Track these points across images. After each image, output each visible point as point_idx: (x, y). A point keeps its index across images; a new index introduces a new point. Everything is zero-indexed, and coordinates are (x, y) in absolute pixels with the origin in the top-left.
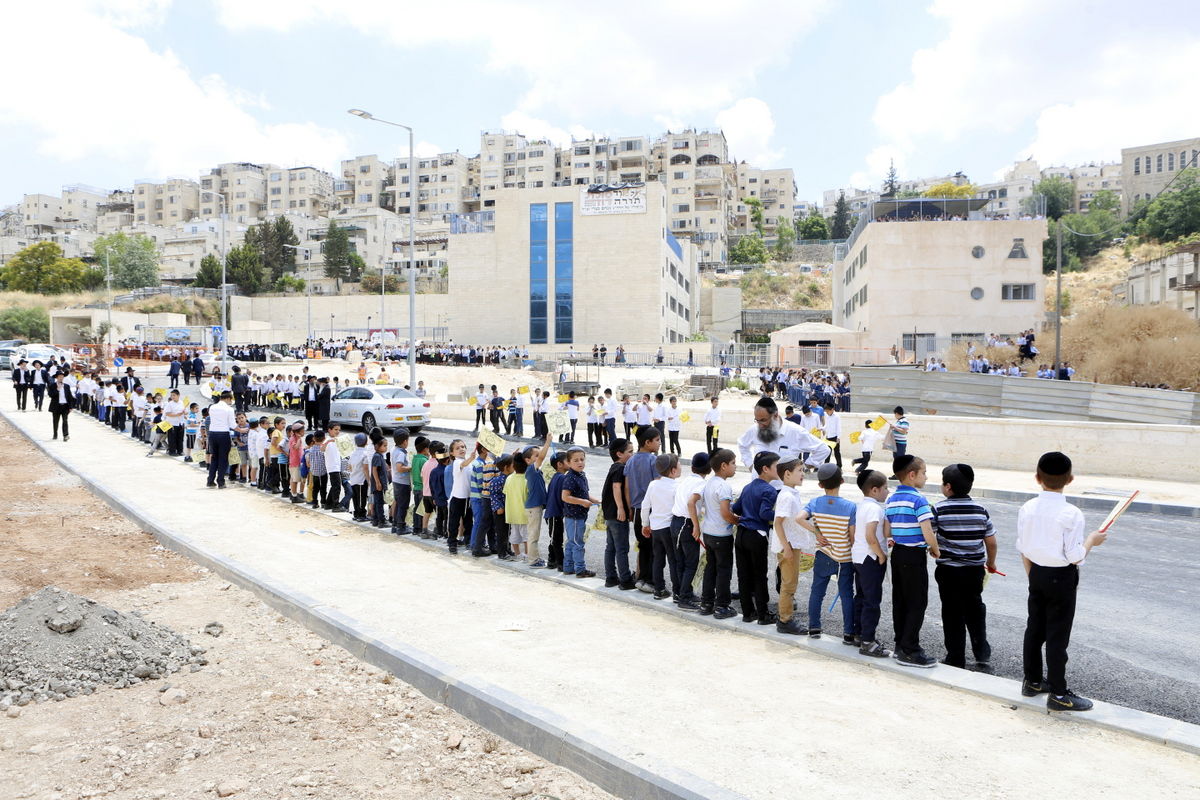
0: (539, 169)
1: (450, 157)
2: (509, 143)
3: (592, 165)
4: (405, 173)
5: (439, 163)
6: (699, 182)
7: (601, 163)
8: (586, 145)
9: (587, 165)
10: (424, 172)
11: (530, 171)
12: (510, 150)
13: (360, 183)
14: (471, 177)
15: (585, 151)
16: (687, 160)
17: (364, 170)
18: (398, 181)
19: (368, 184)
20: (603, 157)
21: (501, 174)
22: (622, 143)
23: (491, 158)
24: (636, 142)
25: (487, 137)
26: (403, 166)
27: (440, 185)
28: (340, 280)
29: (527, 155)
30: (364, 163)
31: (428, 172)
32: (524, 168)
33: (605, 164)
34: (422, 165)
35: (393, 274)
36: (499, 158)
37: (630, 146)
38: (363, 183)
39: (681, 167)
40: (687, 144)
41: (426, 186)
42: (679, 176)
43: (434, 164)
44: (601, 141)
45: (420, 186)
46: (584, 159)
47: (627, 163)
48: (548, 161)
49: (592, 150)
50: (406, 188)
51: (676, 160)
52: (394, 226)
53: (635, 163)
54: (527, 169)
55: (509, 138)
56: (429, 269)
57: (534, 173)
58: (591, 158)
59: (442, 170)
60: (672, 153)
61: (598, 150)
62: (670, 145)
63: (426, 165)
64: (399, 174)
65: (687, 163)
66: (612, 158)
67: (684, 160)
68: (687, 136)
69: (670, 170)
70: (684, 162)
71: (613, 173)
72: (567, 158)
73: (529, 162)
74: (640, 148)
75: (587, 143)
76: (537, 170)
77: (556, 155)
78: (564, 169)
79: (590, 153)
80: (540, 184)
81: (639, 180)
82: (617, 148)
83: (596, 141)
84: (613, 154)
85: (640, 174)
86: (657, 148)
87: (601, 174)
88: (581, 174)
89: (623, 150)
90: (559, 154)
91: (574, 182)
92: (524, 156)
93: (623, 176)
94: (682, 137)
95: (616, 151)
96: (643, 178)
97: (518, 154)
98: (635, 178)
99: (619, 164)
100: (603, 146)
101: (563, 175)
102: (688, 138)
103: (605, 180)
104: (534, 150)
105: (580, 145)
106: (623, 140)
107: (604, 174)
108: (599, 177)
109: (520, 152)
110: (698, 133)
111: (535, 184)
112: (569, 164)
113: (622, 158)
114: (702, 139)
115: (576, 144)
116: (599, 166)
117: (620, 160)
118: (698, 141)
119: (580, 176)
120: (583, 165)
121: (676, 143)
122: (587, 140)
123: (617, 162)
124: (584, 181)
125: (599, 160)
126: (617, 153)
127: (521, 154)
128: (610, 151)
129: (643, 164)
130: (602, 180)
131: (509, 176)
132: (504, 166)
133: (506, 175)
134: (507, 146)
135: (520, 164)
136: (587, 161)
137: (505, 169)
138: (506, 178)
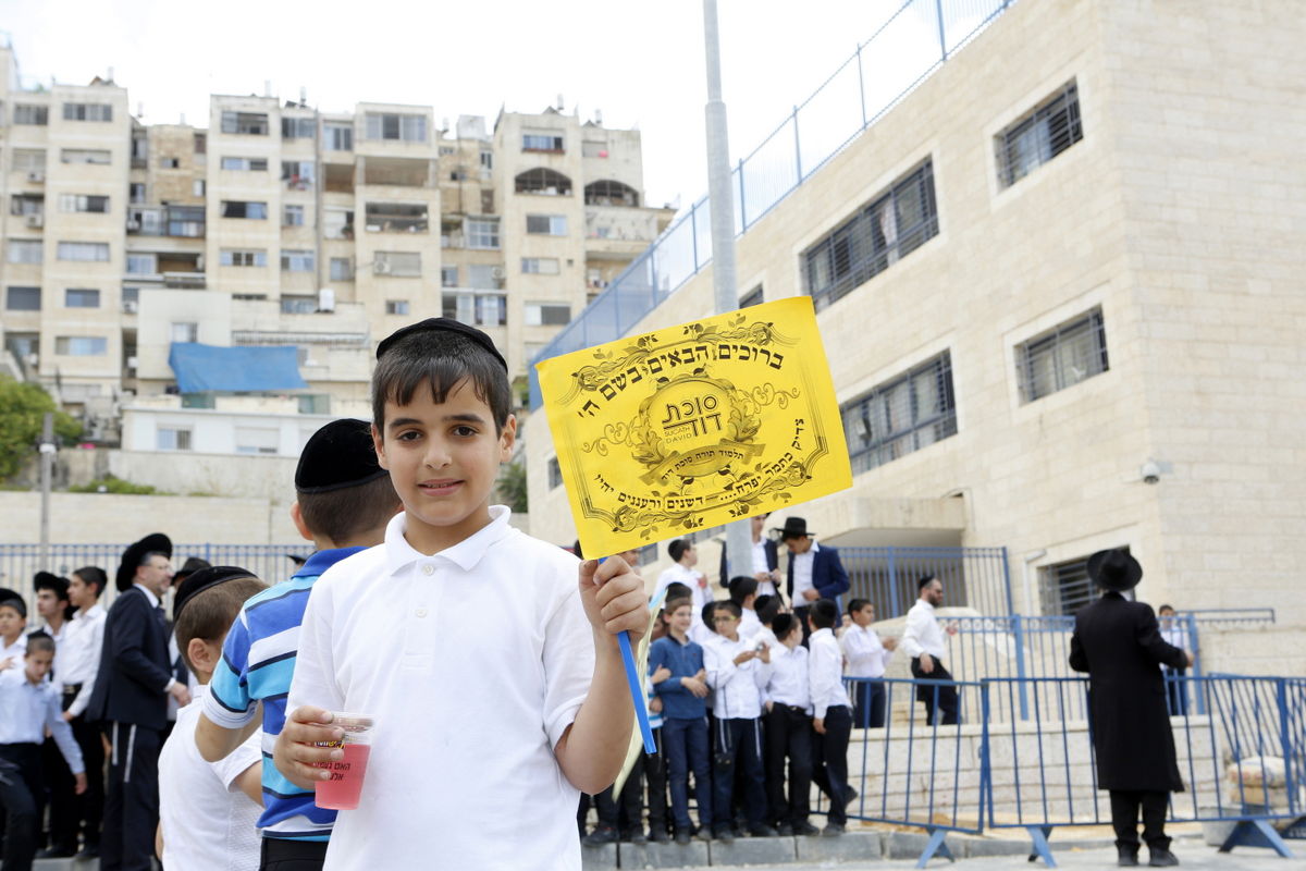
0: (96, 157)
3: (275, 170)
6: (598, 246)
7: (296, 166)
8: (255, 108)
9: (259, 165)
11: (63, 161)
15: (252, 125)
16: (563, 185)
20: (302, 152)
22: (370, 115)
24: (408, 118)
29: (55, 115)
32: (41, 156)
33: (308, 171)
37: (392, 127)
39: (545, 202)
40: (558, 142)
42: (537, 225)
44: (290, 104)
46: (250, 146)
47: (380, 174)
48: (116, 139)
49: (275, 125)
51: (529, 182)
53: (412, 173)
54: (53, 156)
57: (78, 166)
58: (269, 146)
60: (515, 161)
61: (288, 129)
62: (514, 138)
65: (561, 192)
66: (332, 156)
67: (550, 184)
68: (557, 123)
69: (515, 208)
70: (552, 191)
71: (333, 200)
72: (170, 146)
73: (63, 134)
74: (422, 138)
75: (255, 102)
76: (90, 161)
77: (134, 131)
78: (157, 177)
79: (267, 134)
80: (97, 205)
81: (422, 226)
82: (348, 134)
83: (283, 104)
84: (337, 146)
85: (424, 209)
86: (446, 151)
87: (296, 198)
88: (242, 187)
89: (371, 137)
90: (144, 131)
91: (214, 210)
92: (41, 117)
93: (373, 210)
94: (544, 123)
95: (344, 138)
96: (434, 219)
97: (18, 108)
98: (408, 218)
99: (359, 176)
100: (302, 120)
101: (155, 194)
102: (561, 130)
103: (309, 217)
104: (79, 100)
105: (237, 107)
106: (370, 109)
107: (305, 199)
108: (289, 207)
109: (25, 100)
110: (583, 121)
111: (83, 202)
112: (175, 164)
113: (368, 159)
114: (593, 138)
115: (225, 102)
116: (291, 173)
117: (361, 165)
118: (586, 142)
119: (237, 194)
120: (246, 164)
121: (527, 138)
122: (253, 95)
123: (351, 169)
124: (251, 211)
125: (291, 158)
126: (349, 146)
127: (29, 108)
128: (327, 137)
129: (431, 181)
130: (300, 217)
135: (24, 137)
136: (258, 154)
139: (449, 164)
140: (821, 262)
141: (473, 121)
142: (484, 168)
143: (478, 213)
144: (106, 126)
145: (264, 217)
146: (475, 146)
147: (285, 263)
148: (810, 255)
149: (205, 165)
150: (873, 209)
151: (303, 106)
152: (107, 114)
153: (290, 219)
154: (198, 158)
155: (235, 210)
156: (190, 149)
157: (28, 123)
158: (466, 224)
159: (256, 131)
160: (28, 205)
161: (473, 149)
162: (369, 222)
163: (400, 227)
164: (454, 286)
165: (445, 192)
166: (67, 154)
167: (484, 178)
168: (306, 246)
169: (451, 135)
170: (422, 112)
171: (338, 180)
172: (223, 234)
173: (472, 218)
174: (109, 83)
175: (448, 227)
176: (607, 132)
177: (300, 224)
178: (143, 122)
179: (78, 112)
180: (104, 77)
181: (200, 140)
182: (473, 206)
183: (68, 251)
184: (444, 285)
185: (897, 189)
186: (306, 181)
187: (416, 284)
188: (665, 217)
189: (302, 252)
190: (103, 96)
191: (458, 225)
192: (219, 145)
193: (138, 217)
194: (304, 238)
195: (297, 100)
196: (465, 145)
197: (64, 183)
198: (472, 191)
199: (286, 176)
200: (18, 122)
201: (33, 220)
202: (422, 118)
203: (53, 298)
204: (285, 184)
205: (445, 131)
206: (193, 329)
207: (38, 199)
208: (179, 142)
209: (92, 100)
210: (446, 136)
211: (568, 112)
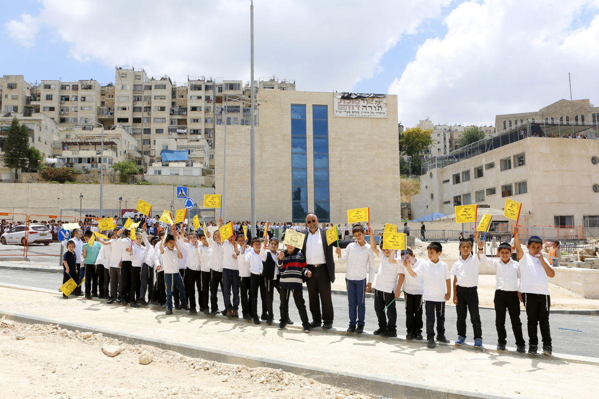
0: (163, 98)
1: (89, 83)
2: (137, 77)
3: (203, 98)
4: (49, 92)
5: (79, 87)
7: (209, 97)
8: (199, 83)
9: (199, 98)
10: (65, 93)
11: (155, 99)
12: (138, 82)
13: (6, 96)
14: (103, 100)
15: (199, 88)
17: (11, 87)
18: (43, 97)
19: (15, 98)
20: (210, 93)
21: (131, 99)
22: (226, 84)
23: (123, 87)
24: (235, 84)
25: (120, 71)
26: (48, 87)
27: (80, 104)
28: (20, 170)
29: (153, 87)
30: (10, 81)
31: (69, 93)
32: (150, 97)
33: (212, 98)
34: (63, 87)
35: (65, 167)
36: (129, 87)
37: (231, 86)
38: (10, 97)
41: (67, 104)
43: (75, 88)
44: (208, 81)
45: (61, 103)
46: (198, 93)
48: (167, 93)
49: (203, 87)
50: (50, 104)
52: (52, 130)
54: (153, 97)
55: (137, 74)
56: (99, 165)
57: (158, 100)
58: (202, 93)
59: (81, 93)
61: (207, 88)
63: (67, 88)
64: (44, 93)
66: (217, 94)
71: (217, 105)
72: (181, 92)
73: (155, 92)
74: (239, 89)
75: (199, 82)
76: (161, 99)
77: (172, 89)
78: (178, 100)
79: (201, 90)
80: (163, 109)
81: (238, 111)
82: (221, 88)
83: (206, 81)
84: (219, 92)
85: (239, 107)
86: (247, 90)
87: (209, 105)
88: (195, 103)
89: (226, 89)
90: (175, 89)
91: (189, 109)
92: (150, 88)
94: (270, 82)
96: (241, 109)
97: (145, 86)
98: (235, 109)
99: (223, 99)
100: (210, 85)
101: (178, 104)
102: (274, 85)
103: (212, 109)
104: (159, 84)
105: (194, 83)
106: (226, 82)
107: (211, 105)
108: (207, 107)
109: (147, 84)
110: (279, 83)
111: (159, 108)
112: (182, 97)
114: (282, 86)
115: (191, 82)
116: (208, 99)
117: (224, 96)
119: (194, 105)
120: (196, 98)
121: (265, 88)
122: (199, 80)
123: (222, 97)
124: (198, 109)
125: (208, 95)
126: (221, 91)
127: (148, 86)
128: (217, 89)
130: (210, 109)
131: (137, 102)
132: (134, 93)
133: (135, 101)
134: (136, 79)
135: (146, 93)
136: (199, 95)
137: (134, 96)
138: (135, 103)
139: (248, 94)
144: (165, 89)
145: (201, 110)
147: (206, 121)
149: (188, 97)
151: (211, 82)
152: (165, 87)
153: (207, 110)
154: (186, 95)
155: (194, 109)
156: (184, 93)
157: (147, 90)
160: (148, 109)
163: (233, 111)
166: (156, 97)
168: (211, 117)
169: (250, 86)
170: (240, 82)
172: (191, 115)
174: (166, 79)
175: (245, 111)
176: (286, 84)
177: (210, 111)
178: (175, 87)
179: (157, 87)
180: (164, 78)
181: (186, 91)
183: (156, 120)
186: (211, 100)
189: (210, 118)
190: (164, 82)
192: (190, 93)
193: (173, 110)
194: (211, 115)
197: (155, 104)
200: (145, 89)
201: (149, 113)
202: (239, 84)
203: (153, 131)
204: (206, 101)
206: (167, 147)
207: (150, 107)
208: (182, 90)
209: (161, 84)
210: (248, 86)
211: (276, 80)
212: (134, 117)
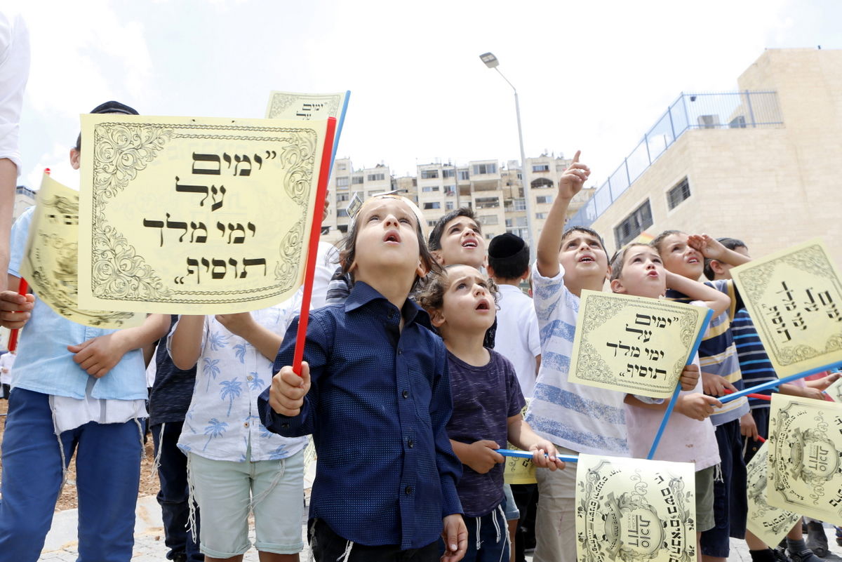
3: (442, 190)
7: (449, 188)
8: (433, 168)
9: (436, 189)
12: (343, 174)
15: (433, 175)
16: (550, 184)
20: (451, 182)
22: (475, 167)
24: (489, 166)
29: (365, 179)
32: (362, 194)
33: (454, 189)
37: (483, 169)
39: (543, 191)
40: (547, 168)
42: (541, 200)
44: (445, 165)
46: (432, 182)
47: (479, 188)
48: (386, 184)
49: (440, 174)
51: (536, 184)
53: (491, 186)
54: (366, 194)
55: (341, 162)
58: (439, 182)
60: (531, 177)
61: (445, 174)
62: (529, 169)
65: (549, 186)
66: (462, 182)
67: (545, 184)
68: (545, 160)
69: (532, 194)
70: (546, 186)
71: (463, 198)
72: (405, 185)
73: (368, 185)
74: (494, 172)
75: (433, 166)
77: (392, 181)
79: (438, 177)
81: (497, 205)
82: (467, 173)
83: (443, 165)
84: (463, 178)
85: (497, 199)
86: (503, 175)
87: (450, 199)
88: (430, 198)
89: (476, 173)
90: (395, 180)
92: (361, 181)
93: (478, 201)
94: (541, 161)
95: (466, 175)
96: (501, 202)
97: (353, 178)
98: (492, 202)
99: (472, 189)
100: (450, 171)
102: (547, 163)
104: (373, 173)
105: (426, 169)
106: (475, 163)
107: (453, 199)
108: (448, 203)
109: (355, 175)
110: (556, 157)
112: (407, 191)
113: (474, 182)
114: (560, 164)
115: (422, 167)
116: (447, 190)
117: (472, 184)
118: (558, 166)
119: (429, 201)
120: (431, 189)
121: (534, 167)
122: (432, 164)
123: (469, 186)
124: (434, 206)
125: (447, 185)
126: (468, 178)
127: (356, 178)
128: (459, 176)
129: (498, 188)
130: (452, 206)
131: (343, 202)
132: (337, 190)
133: (338, 201)
134: (339, 169)
135: (356, 189)
136: (435, 185)
137: (338, 194)
138: (339, 204)
139: (505, 180)
140: (621, 230)
141: (514, 162)
142: (519, 180)
143: (518, 197)
144: (382, 181)
145: (439, 208)
146: (515, 172)
148: (617, 229)
149: (417, 190)
150: (634, 214)
151: (450, 165)
152: (382, 177)
153: (448, 207)
154: (415, 188)
155: (429, 206)
156: (412, 185)
157: (357, 183)
158: (514, 202)
159: (434, 176)
161: (515, 173)
162: (477, 205)
163: (489, 206)
164: (511, 226)
165: (505, 191)
166: (370, 193)
167: (520, 184)
169: (506, 169)
170: (493, 162)
171: (465, 191)
173: (515, 200)
174: (382, 166)
175: (507, 204)
176: (566, 161)
178: (395, 177)
179: (373, 178)
180: (381, 164)
181: (415, 182)
182: (516, 194)
184: (507, 226)
185: (640, 208)
186: (453, 192)
187: (496, 226)
188: (592, 191)
190: (381, 171)
191: (511, 202)
192: (422, 183)
195: (447, 163)
196: (511, 172)
198: (515, 189)
199: (446, 192)
200: (354, 183)
202: (494, 165)
204: (446, 194)
205: (503, 167)
208: (407, 183)
209: (377, 173)
210: (504, 169)
211: (549, 155)
212: (339, 224)
